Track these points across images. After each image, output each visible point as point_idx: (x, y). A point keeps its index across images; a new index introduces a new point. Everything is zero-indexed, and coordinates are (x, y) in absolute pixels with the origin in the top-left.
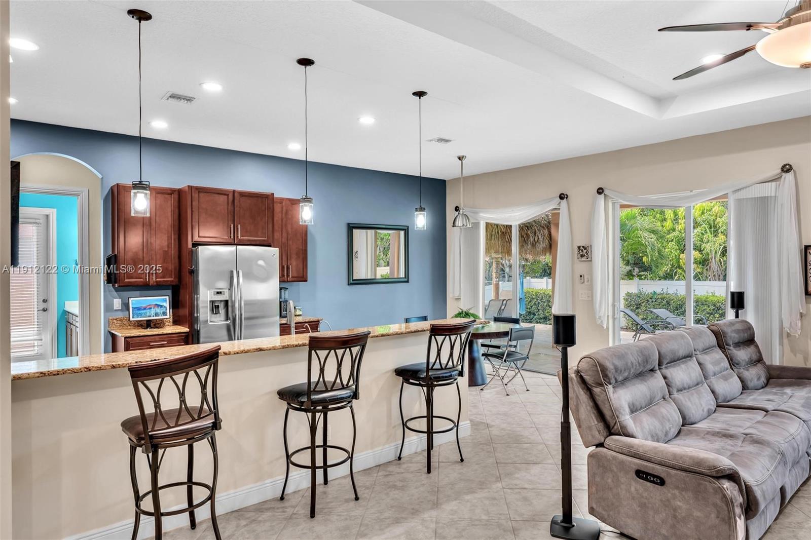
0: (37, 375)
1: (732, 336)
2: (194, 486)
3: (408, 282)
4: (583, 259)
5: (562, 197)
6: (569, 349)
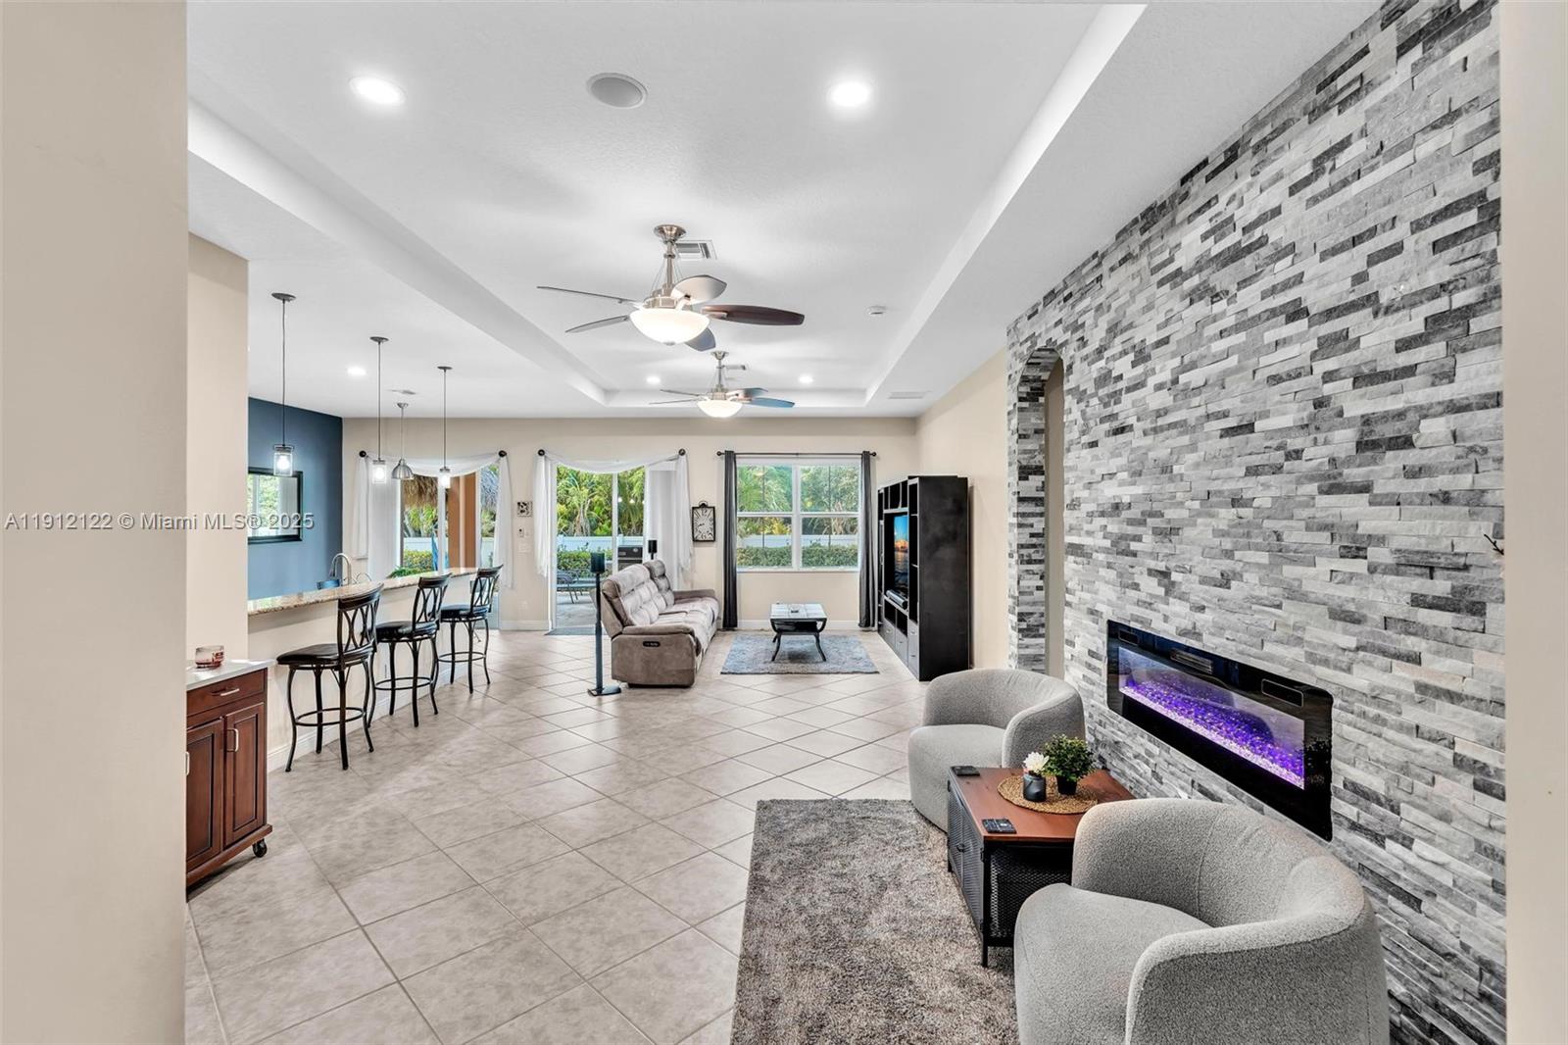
3: (300, 540)
4: (524, 514)
5: (502, 454)
6: (600, 579)
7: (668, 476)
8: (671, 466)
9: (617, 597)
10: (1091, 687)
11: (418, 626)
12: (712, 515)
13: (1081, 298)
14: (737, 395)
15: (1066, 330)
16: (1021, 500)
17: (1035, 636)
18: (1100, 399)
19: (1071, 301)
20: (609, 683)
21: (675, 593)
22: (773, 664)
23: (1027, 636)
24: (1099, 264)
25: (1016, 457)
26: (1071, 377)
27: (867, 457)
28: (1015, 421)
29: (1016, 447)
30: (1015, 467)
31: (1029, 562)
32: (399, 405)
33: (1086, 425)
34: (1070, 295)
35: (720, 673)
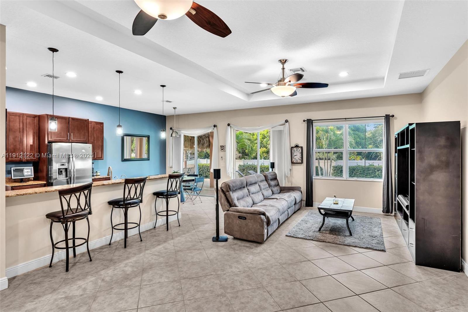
0: (15, 195)
1: (270, 177)
2: (75, 240)
3: (149, 160)
4: (223, 151)
5: (215, 126)
6: (218, 180)
7: (280, 132)
8: (281, 128)
9: (228, 191)
12: (301, 151)
20: (223, 235)
21: (280, 188)
22: (318, 233)
27: (388, 118)
32: (174, 108)
35: (286, 236)
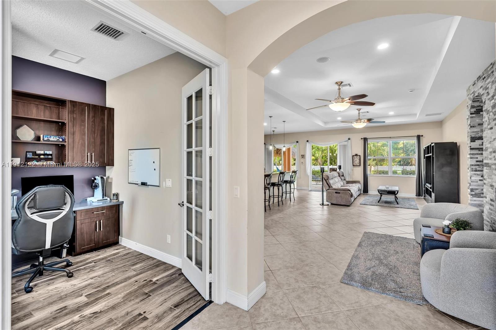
1: (341, 174)
4: (303, 158)
5: (297, 142)
7: (345, 146)
8: (346, 143)
9: (328, 179)
10: (491, 211)
11: (279, 183)
12: (359, 158)
13: (488, 79)
14: (364, 121)
15: (483, 90)
16: (471, 149)
17: (479, 197)
18: (493, 113)
19: (485, 79)
21: (347, 181)
23: (475, 197)
24: (492, 67)
25: (470, 134)
26: (485, 106)
27: (419, 137)
28: (469, 122)
29: (469, 131)
30: (469, 137)
31: (476, 171)
32: (273, 131)
33: (489, 122)
34: (485, 77)
35: (360, 204)
